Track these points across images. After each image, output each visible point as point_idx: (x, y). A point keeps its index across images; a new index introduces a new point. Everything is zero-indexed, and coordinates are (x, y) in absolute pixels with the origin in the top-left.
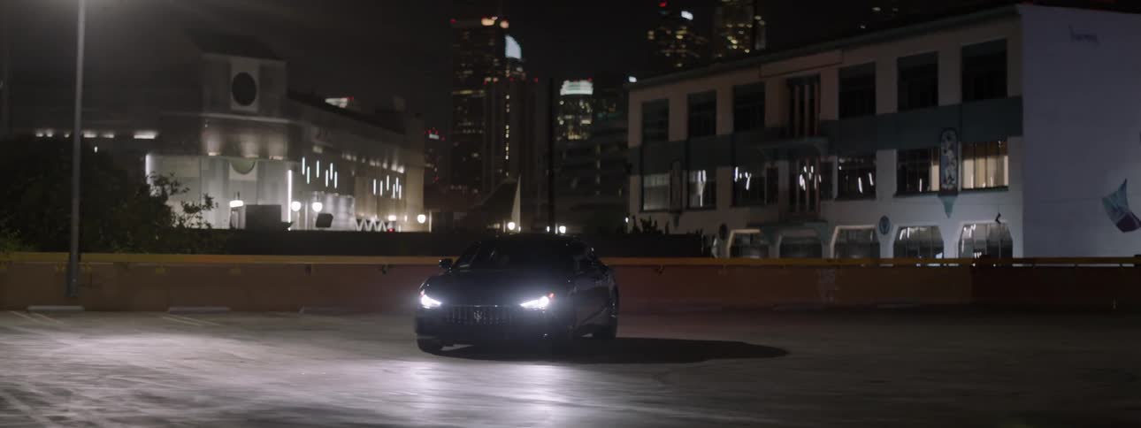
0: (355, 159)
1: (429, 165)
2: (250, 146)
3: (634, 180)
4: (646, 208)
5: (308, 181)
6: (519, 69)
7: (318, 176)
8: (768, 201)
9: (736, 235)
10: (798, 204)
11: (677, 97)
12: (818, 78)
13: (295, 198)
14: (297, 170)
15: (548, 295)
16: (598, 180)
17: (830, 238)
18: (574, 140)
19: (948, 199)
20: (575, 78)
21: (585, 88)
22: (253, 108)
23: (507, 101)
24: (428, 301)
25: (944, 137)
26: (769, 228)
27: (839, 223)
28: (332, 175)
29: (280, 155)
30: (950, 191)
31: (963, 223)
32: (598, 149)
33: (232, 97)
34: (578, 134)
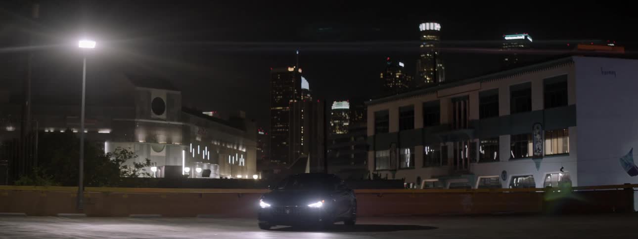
0: (219, 144)
1: (259, 149)
2: (162, 137)
3: (371, 154)
4: (377, 169)
5: (194, 156)
6: (309, 95)
7: (199, 153)
8: (443, 164)
9: (426, 182)
10: (458, 165)
11: (393, 108)
12: (468, 97)
13: (186, 166)
14: (187, 150)
15: (321, 200)
16: (353, 156)
17: (476, 183)
18: (340, 134)
19: (537, 160)
20: (340, 99)
21: (345, 105)
22: (163, 116)
23: (302, 113)
24: (264, 204)
25: (535, 127)
26: (443, 179)
27: (479, 175)
28: (206, 153)
29: (178, 142)
30: (539, 156)
31: (545, 174)
32: (353, 139)
33: (152, 111)
34: (342, 131)
